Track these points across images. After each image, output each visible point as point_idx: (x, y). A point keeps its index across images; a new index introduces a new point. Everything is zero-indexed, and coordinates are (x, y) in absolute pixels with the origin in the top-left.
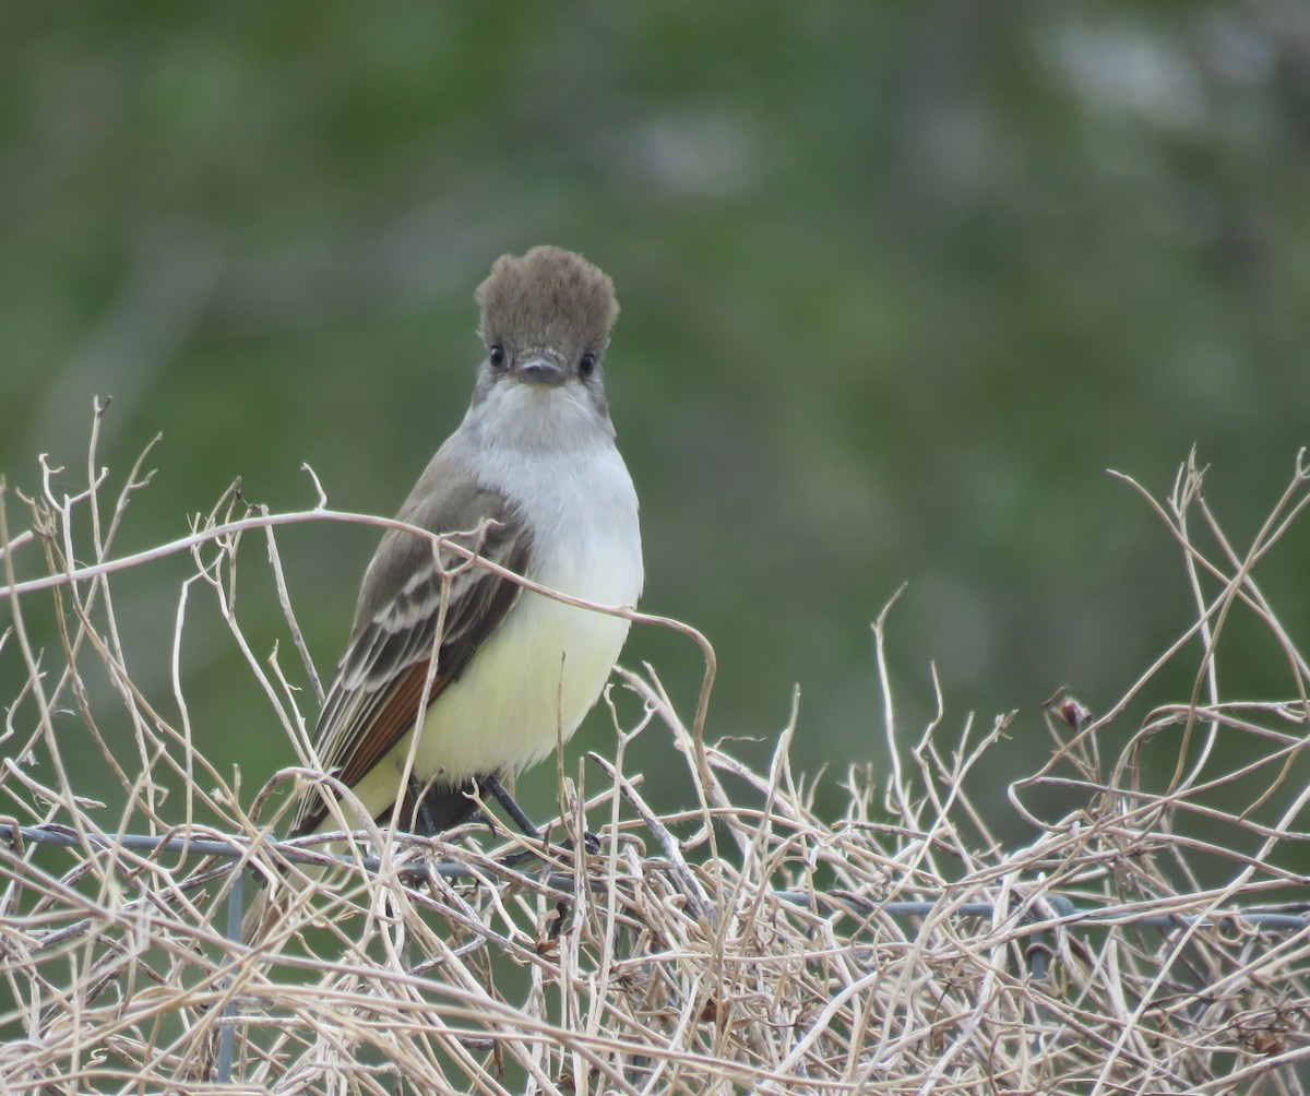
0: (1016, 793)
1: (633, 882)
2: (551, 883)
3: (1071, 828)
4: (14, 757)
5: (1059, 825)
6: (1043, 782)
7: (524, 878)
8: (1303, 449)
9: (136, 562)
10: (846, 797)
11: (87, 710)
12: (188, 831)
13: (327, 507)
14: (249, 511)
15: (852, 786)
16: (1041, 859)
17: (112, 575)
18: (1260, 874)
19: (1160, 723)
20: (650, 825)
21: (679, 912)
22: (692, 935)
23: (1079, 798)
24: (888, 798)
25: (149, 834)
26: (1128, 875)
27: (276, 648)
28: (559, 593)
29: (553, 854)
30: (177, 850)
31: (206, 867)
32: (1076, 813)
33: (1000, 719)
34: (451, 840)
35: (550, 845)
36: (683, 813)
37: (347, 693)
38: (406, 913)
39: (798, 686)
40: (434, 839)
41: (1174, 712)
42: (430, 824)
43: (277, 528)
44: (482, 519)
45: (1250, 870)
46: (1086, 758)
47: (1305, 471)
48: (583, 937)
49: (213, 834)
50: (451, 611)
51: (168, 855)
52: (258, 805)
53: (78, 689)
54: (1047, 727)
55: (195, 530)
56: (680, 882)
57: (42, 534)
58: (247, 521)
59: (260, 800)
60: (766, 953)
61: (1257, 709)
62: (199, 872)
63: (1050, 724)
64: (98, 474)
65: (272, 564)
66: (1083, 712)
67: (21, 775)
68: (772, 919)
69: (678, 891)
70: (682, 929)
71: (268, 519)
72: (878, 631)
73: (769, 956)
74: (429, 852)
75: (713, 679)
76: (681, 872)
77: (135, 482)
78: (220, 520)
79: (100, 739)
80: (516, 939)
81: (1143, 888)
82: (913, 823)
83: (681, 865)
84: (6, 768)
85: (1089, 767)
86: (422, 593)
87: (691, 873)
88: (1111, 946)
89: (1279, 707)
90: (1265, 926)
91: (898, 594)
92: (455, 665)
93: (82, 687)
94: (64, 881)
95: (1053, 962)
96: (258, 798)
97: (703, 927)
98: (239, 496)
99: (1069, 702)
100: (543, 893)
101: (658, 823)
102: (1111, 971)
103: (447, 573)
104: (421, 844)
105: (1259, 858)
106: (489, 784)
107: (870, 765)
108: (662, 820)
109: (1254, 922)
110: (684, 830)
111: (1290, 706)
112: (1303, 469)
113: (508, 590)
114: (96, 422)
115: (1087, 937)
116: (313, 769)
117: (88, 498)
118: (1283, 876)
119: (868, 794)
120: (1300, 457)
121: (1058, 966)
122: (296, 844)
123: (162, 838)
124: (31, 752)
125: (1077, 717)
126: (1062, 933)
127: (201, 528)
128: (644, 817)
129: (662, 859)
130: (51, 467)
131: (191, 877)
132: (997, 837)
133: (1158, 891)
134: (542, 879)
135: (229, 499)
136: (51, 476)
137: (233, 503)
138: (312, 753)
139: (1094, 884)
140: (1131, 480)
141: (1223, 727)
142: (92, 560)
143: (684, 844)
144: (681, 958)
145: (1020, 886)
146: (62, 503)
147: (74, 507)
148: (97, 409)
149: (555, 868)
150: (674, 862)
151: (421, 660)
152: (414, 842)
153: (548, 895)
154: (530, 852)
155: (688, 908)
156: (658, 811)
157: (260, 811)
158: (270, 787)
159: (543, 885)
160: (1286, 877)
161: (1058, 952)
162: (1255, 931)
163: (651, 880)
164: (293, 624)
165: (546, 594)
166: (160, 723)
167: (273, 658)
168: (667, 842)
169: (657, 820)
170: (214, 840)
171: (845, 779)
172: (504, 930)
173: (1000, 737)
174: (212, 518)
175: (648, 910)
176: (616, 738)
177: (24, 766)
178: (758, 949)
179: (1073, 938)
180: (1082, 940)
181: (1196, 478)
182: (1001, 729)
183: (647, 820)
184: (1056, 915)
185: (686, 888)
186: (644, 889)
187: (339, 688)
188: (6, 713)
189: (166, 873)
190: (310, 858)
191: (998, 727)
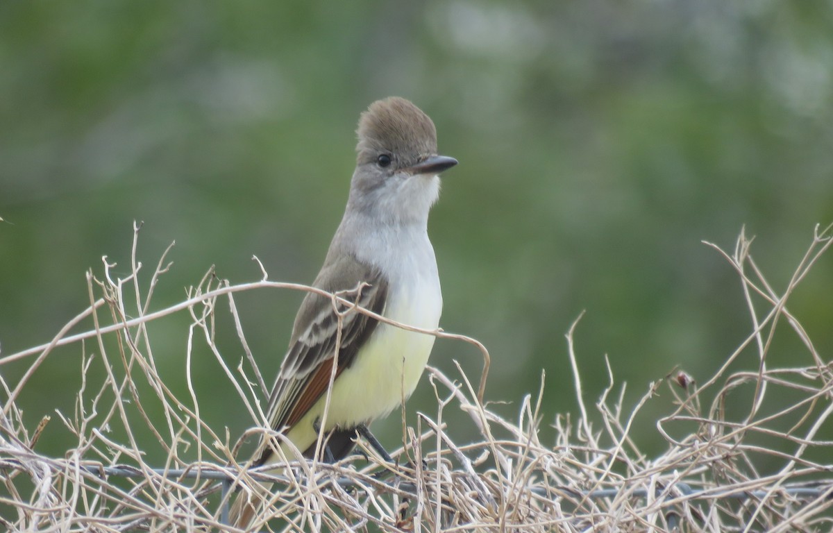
0: (662, 426)
1: (447, 485)
2: (401, 487)
3: (694, 444)
4: (98, 428)
5: (683, 442)
6: (676, 419)
7: (386, 485)
8: (818, 225)
9: (162, 315)
10: (556, 432)
11: (138, 400)
12: (199, 466)
13: (269, 279)
14: (220, 284)
15: (558, 426)
16: (679, 462)
17: (148, 323)
18: (798, 465)
19: (735, 383)
20: (454, 453)
21: (473, 500)
22: (483, 514)
23: (693, 426)
24: (579, 432)
25: (175, 468)
26: (722, 470)
27: (242, 362)
28: (400, 324)
29: (400, 470)
30: (194, 477)
31: (207, 486)
32: (691, 436)
33: (652, 385)
34: (343, 465)
35: (399, 466)
36: (473, 445)
37: (285, 381)
38: (324, 507)
39: (544, 370)
40: (335, 465)
41: (741, 377)
42: (331, 456)
43: (235, 294)
44: (359, 282)
45: (792, 463)
46: (693, 405)
47: (820, 236)
48: (423, 516)
49: (214, 467)
50: (343, 331)
51: (188, 479)
52: (236, 450)
53: (132, 389)
54: (669, 388)
55: (190, 296)
56: (472, 484)
57: (109, 302)
58: (219, 291)
59: (237, 447)
60: (524, 522)
61: (790, 373)
62: (203, 489)
63: (671, 387)
64: (137, 266)
65: (233, 314)
66: (689, 379)
67: (103, 438)
68: (528, 503)
69: (472, 490)
70: (475, 510)
71: (228, 288)
72: (569, 338)
73: (526, 524)
74: (332, 473)
75: (488, 368)
76: (473, 478)
77: (161, 269)
78: (204, 291)
79: (146, 416)
80: (384, 520)
81: (729, 477)
82: (594, 445)
83: (473, 475)
84: (94, 434)
85: (694, 410)
86: (327, 322)
87: (479, 479)
88: (714, 510)
89: (802, 371)
90: (800, 495)
91: (580, 317)
92: (347, 360)
93: (135, 387)
94: (131, 494)
95: (682, 521)
96: (235, 446)
97: (489, 509)
98: (214, 275)
99: (681, 374)
100: (397, 493)
101: (458, 451)
102: (714, 525)
103: (340, 314)
104: (328, 468)
105: (797, 456)
106: (363, 432)
107: (568, 415)
108: (460, 450)
109: (793, 494)
110: (473, 454)
111: (809, 370)
112: (818, 236)
113: (373, 323)
114: (135, 236)
115: (700, 506)
116: (265, 428)
117: (132, 280)
118: (812, 466)
119: (568, 430)
120: (816, 229)
121: (685, 523)
122: (258, 471)
123: (184, 471)
124: (107, 425)
125: (686, 382)
126: (686, 504)
127: (193, 296)
128: (451, 448)
129: (461, 471)
130: (109, 263)
131: (200, 492)
132: (643, 452)
133: (739, 479)
134: (395, 485)
135: (208, 278)
136: (110, 269)
137: (211, 280)
138: (265, 420)
139: (697, 476)
140: (715, 246)
141: (770, 384)
142: (136, 315)
143: (474, 463)
144: (478, 528)
145: (661, 478)
146: (116, 283)
147: (123, 285)
148: (136, 229)
149: (403, 479)
150: (469, 473)
151: (328, 359)
152: (324, 468)
153: (400, 495)
154: (388, 470)
155: (478, 498)
156: (458, 444)
157: (237, 453)
158: (242, 439)
159: (396, 488)
160: (814, 466)
161: (684, 515)
162: (794, 499)
163: (456, 483)
164: (246, 347)
165: (393, 325)
166: (180, 406)
167: (240, 367)
168: (464, 462)
169: (458, 449)
170: (214, 470)
171: (554, 422)
172: (378, 515)
173: (653, 395)
174: (199, 289)
175: (456, 500)
176: (437, 404)
177: (104, 433)
178: (520, 520)
179: (692, 507)
180: (697, 507)
181: (746, 245)
182: (653, 390)
183: (452, 450)
184: (682, 494)
185: (476, 487)
186: (453, 489)
187: (280, 379)
188: (92, 403)
189: (187, 490)
190: (267, 479)
191: (651, 389)
